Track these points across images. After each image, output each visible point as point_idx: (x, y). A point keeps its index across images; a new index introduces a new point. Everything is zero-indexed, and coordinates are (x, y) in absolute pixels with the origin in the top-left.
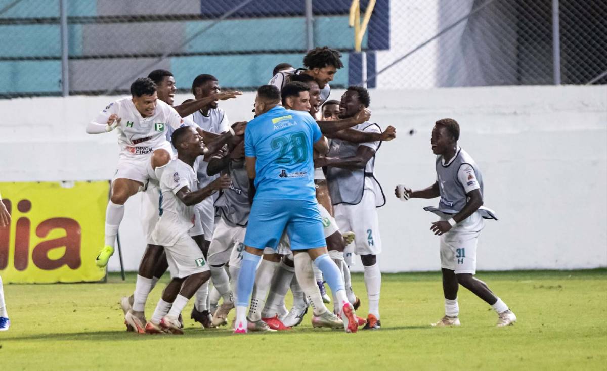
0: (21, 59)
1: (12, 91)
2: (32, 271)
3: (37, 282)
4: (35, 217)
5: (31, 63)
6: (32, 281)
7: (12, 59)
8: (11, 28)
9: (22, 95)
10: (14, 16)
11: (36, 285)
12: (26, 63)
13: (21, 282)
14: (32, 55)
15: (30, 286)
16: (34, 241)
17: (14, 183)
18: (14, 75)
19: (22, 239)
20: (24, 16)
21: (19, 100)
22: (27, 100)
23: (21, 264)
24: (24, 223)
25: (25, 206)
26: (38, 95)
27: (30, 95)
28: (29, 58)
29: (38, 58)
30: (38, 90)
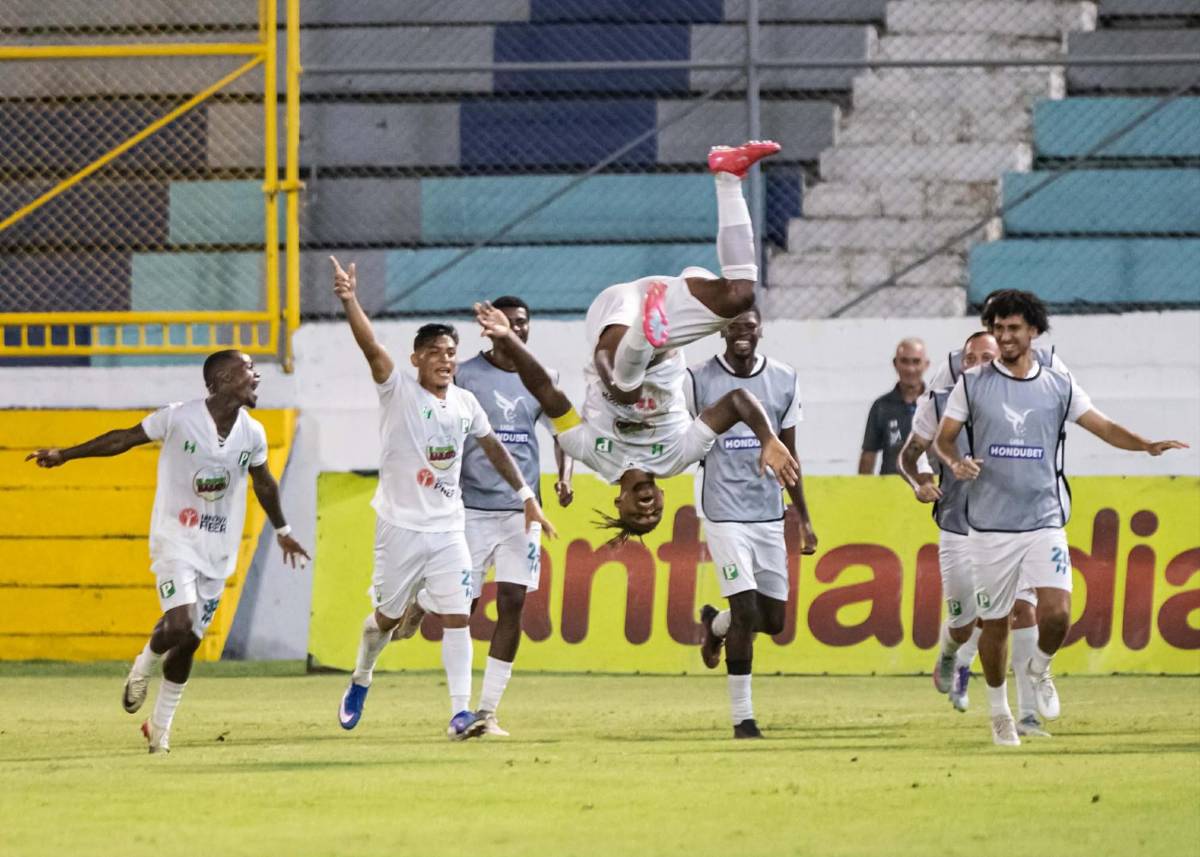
0: (1142, 235)
1: (1124, 298)
2: (1158, 650)
3: (1168, 672)
4: (1165, 545)
5: (1161, 243)
6: (1157, 670)
7: (1124, 235)
8: (1123, 174)
9: (1142, 307)
10: (1130, 153)
11: (1164, 679)
12: (1150, 243)
13: (1136, 672)
14: (1163, 228)
15: (1154, 681)
16: (1162, 591)
17: (1124, 477)
18: (1128, 265)
19: (1139, 589)
20: (1147, 152)
21: (1137, 317)
22: (1152, 316)
23: (1135, 637)
24: (1142, 557)
25: (1145, 523)
26: (1173, 306)
27: (1158, 307)
28: (1157, 235)
29: (1174, 235)
30: (1173, 297)
